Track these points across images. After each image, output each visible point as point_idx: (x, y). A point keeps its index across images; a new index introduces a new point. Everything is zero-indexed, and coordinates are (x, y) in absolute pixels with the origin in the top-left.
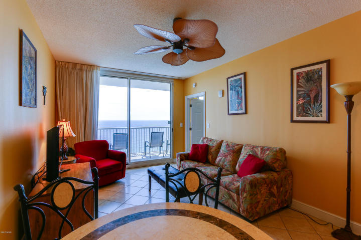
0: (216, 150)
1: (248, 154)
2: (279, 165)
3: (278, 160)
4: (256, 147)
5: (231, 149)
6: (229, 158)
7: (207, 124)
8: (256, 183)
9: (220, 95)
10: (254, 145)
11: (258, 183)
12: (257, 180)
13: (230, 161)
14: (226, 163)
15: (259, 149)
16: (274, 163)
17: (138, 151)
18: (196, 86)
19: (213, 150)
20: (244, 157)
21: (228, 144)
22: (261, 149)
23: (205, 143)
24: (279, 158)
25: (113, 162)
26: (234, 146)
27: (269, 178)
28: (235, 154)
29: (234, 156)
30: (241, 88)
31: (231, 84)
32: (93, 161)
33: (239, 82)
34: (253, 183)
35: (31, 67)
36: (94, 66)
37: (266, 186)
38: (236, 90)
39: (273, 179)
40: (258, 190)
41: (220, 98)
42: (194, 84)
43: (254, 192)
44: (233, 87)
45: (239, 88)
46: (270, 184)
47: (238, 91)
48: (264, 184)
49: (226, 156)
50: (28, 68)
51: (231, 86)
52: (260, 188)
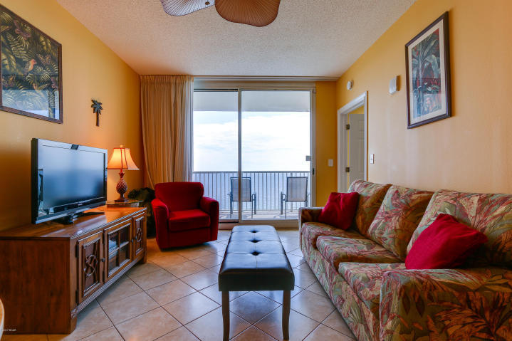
0: (373, 204)
1: (439, 213)
4: (467, 196)
5: (403, 201)
6: (395, 222)
7: (371, 156)
8: (425, 296)
9: (393, 89)
10: (462, 191)
11: (430, 298)
12: (433, 286)
13: (396, 230)
14: (385, 235)
15: (476, 199)
17: (269, 206)
18: (352, 86)
19: (367, 204)
20: (429, 220)
21: (397, 192)
22: (481, 200)
23: (356, 191)
25: (199, 214)
26: (410, 196)
27: (489, 290)
28: (409, 213)
29: (406, 218)
30: (437, 55)
31: (415, 56)
32: (164, 208)
33: (432, 44)
34: (414, 296)
35: (39, 63)
36: (185, 76)
37: (472, 317)
38: (426, 65)
39: (506, 297)
40: (434, 321)
41: (393, 94)
42: (349, 83)
43: (416, 325)
44: (418, 60)
45: (433, 56)
46: (491, 312)
47: (430, 65)
48: (461, 305)
49: (389, 217)
50: (26, 62)
51: (414, 59)
52: (440, 316)
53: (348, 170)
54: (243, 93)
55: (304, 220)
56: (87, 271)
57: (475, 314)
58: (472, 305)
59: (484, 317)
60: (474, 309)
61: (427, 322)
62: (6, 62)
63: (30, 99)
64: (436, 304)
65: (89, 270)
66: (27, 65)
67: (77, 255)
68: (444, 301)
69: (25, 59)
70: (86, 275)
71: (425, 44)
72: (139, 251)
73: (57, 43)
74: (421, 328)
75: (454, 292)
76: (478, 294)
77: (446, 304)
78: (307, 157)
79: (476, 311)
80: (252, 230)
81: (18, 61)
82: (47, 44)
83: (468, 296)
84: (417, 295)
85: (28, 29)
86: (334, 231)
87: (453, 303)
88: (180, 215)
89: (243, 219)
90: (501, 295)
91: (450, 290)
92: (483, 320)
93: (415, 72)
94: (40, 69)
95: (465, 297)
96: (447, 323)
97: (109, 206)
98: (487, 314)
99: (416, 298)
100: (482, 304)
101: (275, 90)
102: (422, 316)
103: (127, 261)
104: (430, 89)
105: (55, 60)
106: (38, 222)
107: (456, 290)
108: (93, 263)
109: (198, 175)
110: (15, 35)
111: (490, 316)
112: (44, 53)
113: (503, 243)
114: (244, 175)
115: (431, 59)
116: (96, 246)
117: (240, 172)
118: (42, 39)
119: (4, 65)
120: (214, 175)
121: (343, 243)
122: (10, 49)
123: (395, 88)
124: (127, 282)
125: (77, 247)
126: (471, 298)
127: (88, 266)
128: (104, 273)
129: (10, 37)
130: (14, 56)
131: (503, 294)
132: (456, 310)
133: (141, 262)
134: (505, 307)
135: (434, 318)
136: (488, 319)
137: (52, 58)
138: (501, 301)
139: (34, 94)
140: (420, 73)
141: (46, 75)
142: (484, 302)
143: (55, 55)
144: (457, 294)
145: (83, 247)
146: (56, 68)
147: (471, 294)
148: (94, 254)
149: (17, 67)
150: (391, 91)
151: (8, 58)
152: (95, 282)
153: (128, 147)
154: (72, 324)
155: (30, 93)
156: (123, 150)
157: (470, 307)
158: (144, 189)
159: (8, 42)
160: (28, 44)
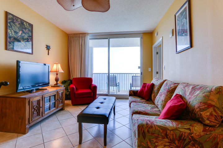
0: (158, 89)
2: (211, 114)
3: (210, 106)
4: (189, 85)
5: (168, 88)
6: (163, 97)
8: (146, 131)
11: (148, 131)
14: (159, 103)
15: (191, 88)
16: (204, 110)
18: (157, 35)
19: (156, 88)
21: (167, 83)
24: (213, 103)
25: (88, 91)
26: (171, 85)
27: (178, 130)
28: (169, 93)
29: (167, 95)
30: (186, 19)
31: (179, 19)
32: (74, 88)
33: (184, 14)
34: (141, 130)
35: (23, 32)
36: (86, 33)
37: (169, 142)
38: (182, 23)
39: (186, 135)
40: (150, 142)
41: (171, 37)
42: (156, 33)
43: (142, 143)
44: (179, 21)
45: (185, 19)
46: (179, 141)
47: (184, 23)
48: (163, 136)
49: (161, 95)
50: (18, 32)
51: (178, 21)
52: (153, 141)
53: (157, 73)
54: (111, 40)
55: (130, 95)
56: (34, 111)
57: (170, 141)
58: (168, 137)
59: (174, 143)
60: (170, 139)
61: (147, 143)
62: (10, 33)
63: (19, 46)
64: (150, 134)
65: (35, 111)
66: (18, 33)
67: (29, 104)
68: (154, 134)
69: (18, 31)
70: (33, 113)
71: (182, 13)
72: (61, 105)
73: (31, 24)
74: (145, 145)
75: (160, 130)
76: (172, 132)
77: (155, 135)
78: (139, 67)
79: (171, 140)
80: (104, 98)
81: (15, 32)
82: (27, 25)
83: (167, 132)
84: (143, 129)
85: (19, 20)
86: (141, 101)
87: (158, 135)
88: (81, 91)
89: (110, 94)
90: (184, 133)
91: (159, 129)
92: (174, 145)
93: (178, 27)
94: (24, 34)
95: (165, 133)
96: (157, 144)
97: (52, 86)
98: (176, 142)
99: (142, 131)
100: (173, 136)
101: (124, 38)
102: (145, 139)
103: (55, 108)
104: (184, 35)
105: (30, 31)
106: (18, 91)
107: (161, 129)
108: (37, 108)
109: (95, 74)
110: (14, 23)
111: (178, 143)
112: (25, 29)
113: (195, 109)
114: (110, 75)
115: (184, 20)
116: (38, 102)
117: (109, 73)
118: (25, 23)
119: (9, 34)
120: (100, 74)
121: (140, 106)
122: (12, 28)
123: (172, 35)
124: (54, 117)
125: (29, 102)
126: (168, 134)
127: (35, 109)
128: (42, 112)
129: (12, 23)
130: (13, 30)
131: (185, 133)
132: (160, 138)
133: (62, 109)
134: (186, 139)
135: (150, 141)
136: (177, 144)
137: (29, 30)
138: (183, 136)
139: (21, 44)
140: (180, 27)
141: (26, 37)
142: (174, 136)
143: (30, 29)
144: (161, 131)
145: (32, 101)
146: (30, 34)
147: (168, 132)
148: (37, 105)
149: (14, 34)
150: (170, 37)
151: (11, 31)
152: (38, 115)
153: (59, 63)
154: (27, 131)
155: (19, 43)
156: (57, 64)
157: (167, 138)
158: (68, 80)
159: (11, 25)
160: (19, 25)
